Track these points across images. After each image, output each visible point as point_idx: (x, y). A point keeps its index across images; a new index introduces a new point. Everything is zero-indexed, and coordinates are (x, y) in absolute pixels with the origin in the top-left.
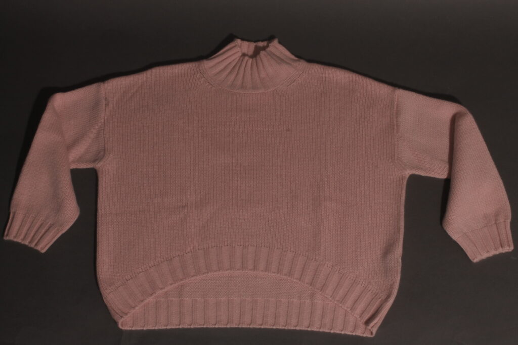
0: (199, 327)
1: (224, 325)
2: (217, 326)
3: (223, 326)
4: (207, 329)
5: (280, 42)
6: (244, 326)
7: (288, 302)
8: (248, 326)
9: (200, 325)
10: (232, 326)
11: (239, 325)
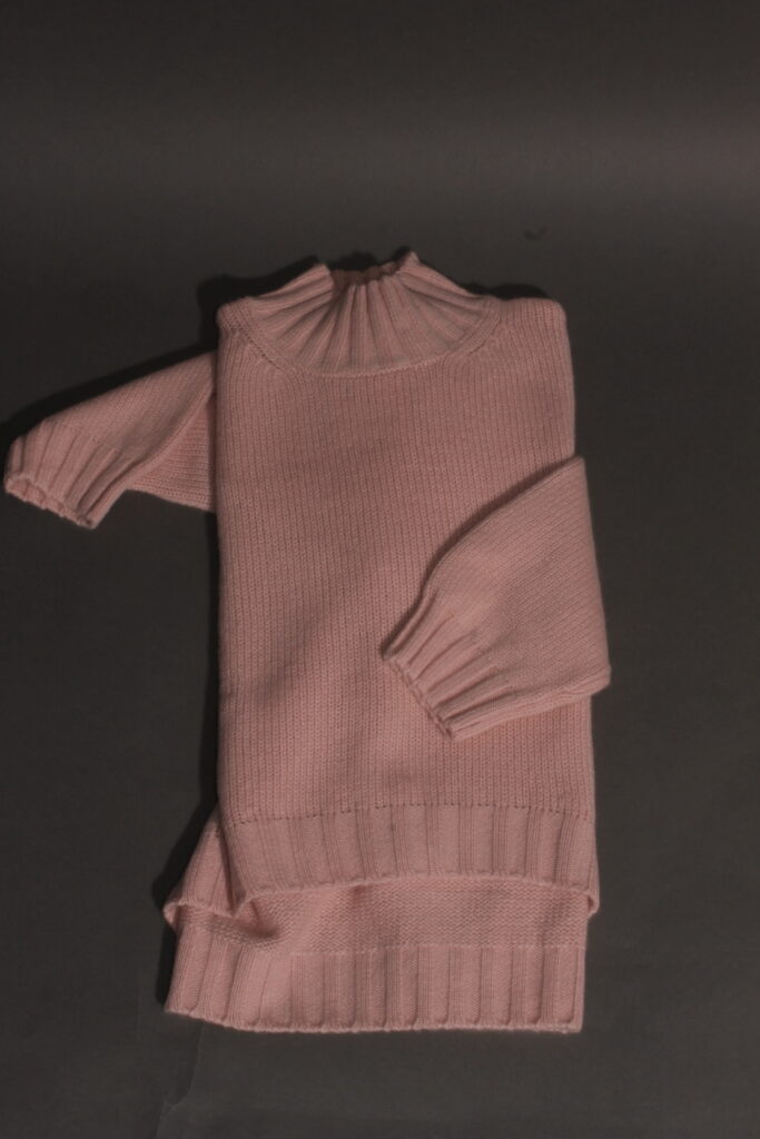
0: (276, 1030)
1: (343, 1025)
2: (324, 1030)
3: (341, 1030)
4: (298, 1035)
5: (424, 262)
6: (396, 1028)
7: (512, 954)
8: (409, 1028)
9: (278, 1025)
10: (364, 1029)
11: (383, 1025)
